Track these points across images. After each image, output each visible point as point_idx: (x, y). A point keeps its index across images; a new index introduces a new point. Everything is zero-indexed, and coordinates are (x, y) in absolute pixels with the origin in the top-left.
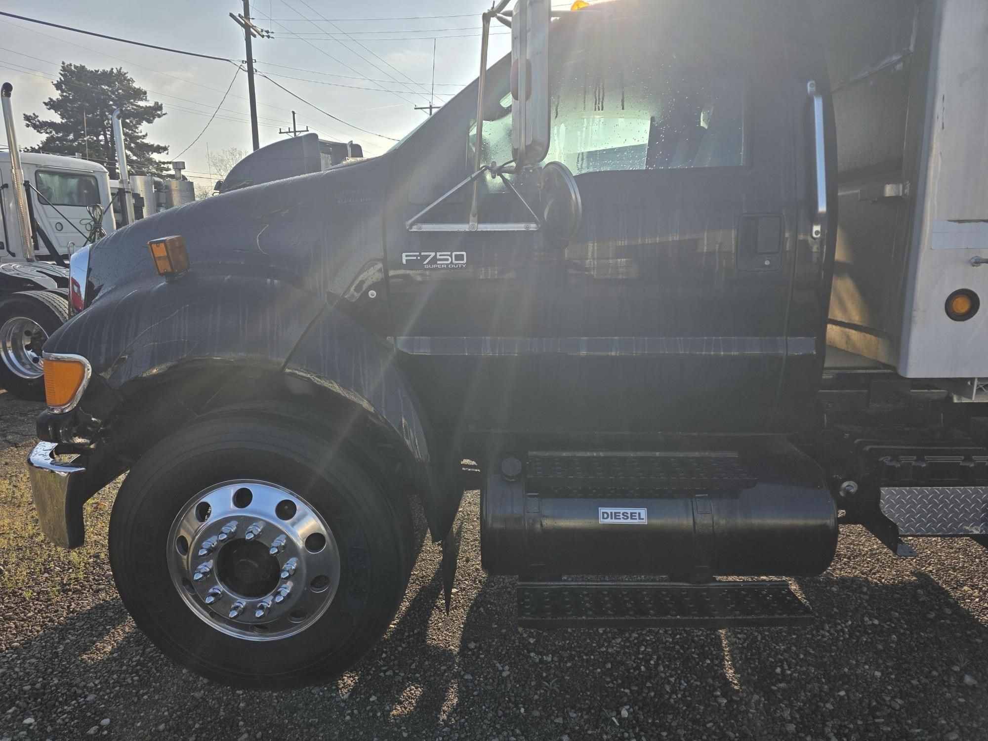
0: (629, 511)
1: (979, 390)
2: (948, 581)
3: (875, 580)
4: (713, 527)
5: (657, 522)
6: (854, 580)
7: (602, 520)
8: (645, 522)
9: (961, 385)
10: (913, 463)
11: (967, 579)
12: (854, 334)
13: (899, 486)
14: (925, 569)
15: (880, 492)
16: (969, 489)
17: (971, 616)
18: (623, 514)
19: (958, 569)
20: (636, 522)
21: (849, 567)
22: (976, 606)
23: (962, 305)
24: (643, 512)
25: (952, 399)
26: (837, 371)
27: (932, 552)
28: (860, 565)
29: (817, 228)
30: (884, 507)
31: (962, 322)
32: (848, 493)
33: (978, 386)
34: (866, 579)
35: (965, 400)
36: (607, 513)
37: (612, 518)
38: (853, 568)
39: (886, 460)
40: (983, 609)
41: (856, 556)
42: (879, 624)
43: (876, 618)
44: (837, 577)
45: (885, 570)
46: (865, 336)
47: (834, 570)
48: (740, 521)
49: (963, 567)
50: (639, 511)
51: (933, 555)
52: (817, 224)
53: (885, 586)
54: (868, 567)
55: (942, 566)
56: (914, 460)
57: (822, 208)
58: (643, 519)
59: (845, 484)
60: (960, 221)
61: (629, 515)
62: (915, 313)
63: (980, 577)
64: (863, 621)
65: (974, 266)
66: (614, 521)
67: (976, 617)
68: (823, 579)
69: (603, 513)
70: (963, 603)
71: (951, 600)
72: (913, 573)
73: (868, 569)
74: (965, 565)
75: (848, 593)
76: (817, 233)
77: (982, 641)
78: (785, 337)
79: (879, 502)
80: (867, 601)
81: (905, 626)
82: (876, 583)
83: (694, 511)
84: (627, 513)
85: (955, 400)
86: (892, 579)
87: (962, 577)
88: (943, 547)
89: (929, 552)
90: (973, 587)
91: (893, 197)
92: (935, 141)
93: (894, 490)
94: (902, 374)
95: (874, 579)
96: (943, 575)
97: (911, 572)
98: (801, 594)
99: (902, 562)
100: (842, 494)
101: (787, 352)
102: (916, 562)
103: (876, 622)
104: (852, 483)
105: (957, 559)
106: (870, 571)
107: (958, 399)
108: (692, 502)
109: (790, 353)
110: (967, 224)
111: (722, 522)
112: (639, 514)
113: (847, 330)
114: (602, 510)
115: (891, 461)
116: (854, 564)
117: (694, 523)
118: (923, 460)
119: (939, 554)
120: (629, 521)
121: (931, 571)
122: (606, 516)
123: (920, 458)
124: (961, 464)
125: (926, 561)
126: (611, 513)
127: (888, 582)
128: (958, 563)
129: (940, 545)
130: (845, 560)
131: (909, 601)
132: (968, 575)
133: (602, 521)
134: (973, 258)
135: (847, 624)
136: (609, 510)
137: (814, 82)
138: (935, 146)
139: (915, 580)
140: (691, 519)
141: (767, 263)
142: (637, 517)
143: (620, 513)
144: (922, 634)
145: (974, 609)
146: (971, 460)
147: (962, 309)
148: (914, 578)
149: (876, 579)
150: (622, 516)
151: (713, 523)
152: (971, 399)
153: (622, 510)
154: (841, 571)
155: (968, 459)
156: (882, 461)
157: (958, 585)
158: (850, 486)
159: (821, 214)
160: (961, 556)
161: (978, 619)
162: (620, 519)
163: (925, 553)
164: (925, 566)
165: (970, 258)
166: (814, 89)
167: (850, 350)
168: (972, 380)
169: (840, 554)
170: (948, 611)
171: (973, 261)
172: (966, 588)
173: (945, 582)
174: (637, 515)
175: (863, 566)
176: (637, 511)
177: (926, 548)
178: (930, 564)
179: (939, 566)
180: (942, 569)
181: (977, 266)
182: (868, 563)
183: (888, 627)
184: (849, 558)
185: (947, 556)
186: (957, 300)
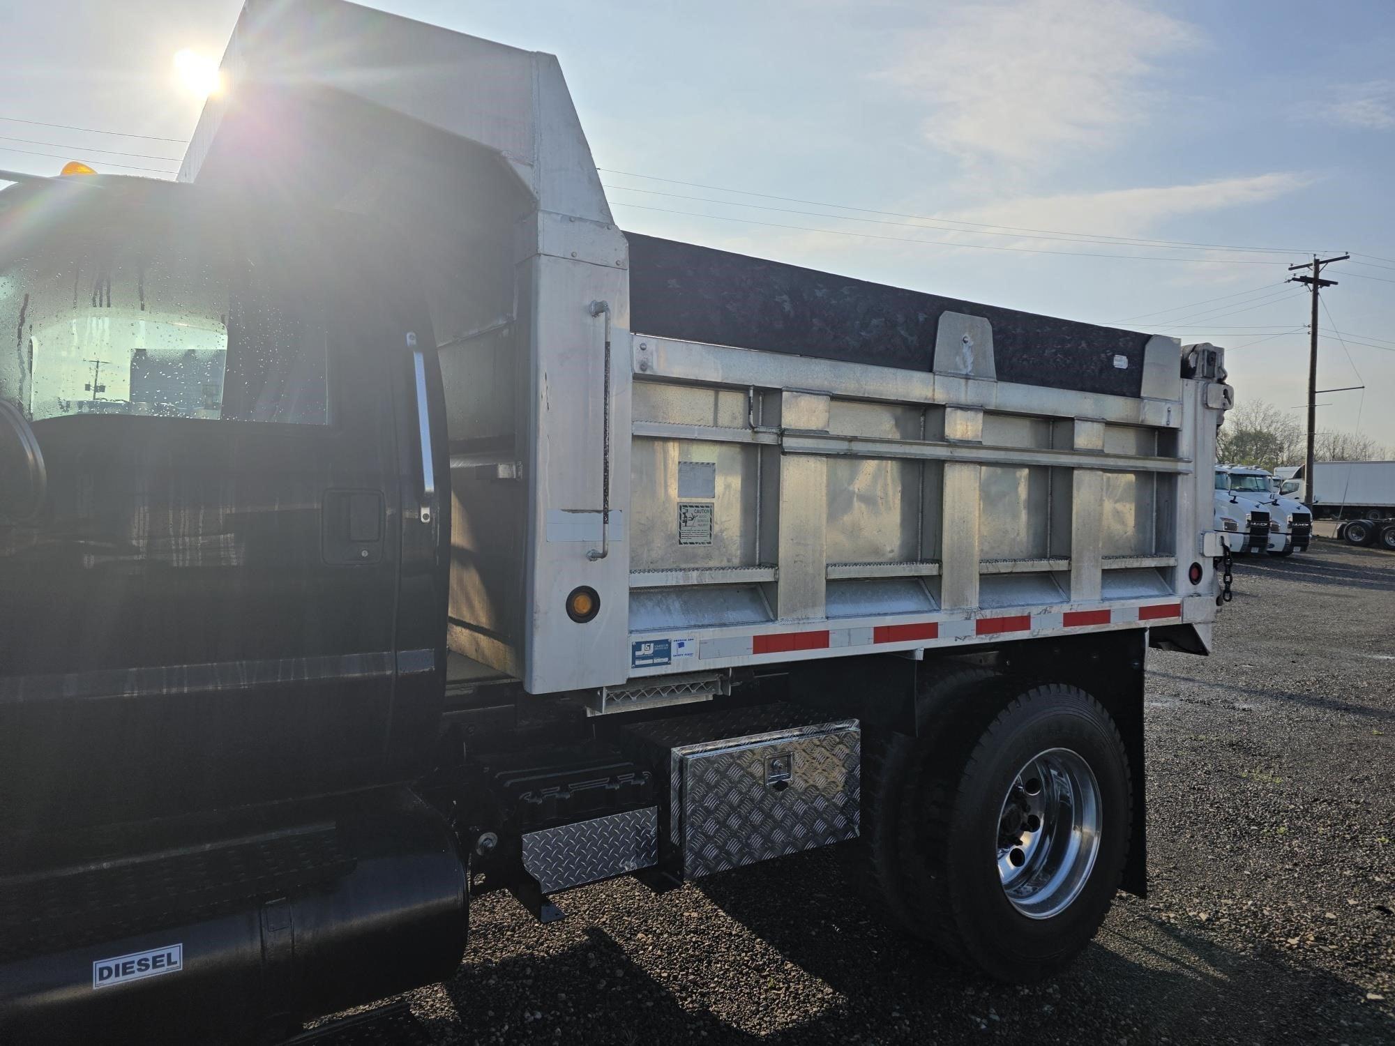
0: (149, 955)
1: (610, 701)
2: (621, 932)
3: (542, 954)
4: (293, 948)
5: (202, 960)
6: (517, 961)
7: (98, 982)
8: (178, 966)
9: (591, 695)
10: (557, 796)
11: (642, 923)
12: (482, 638)
13: (542, 829)
14: (599, 921)
15: (522, 840)
16: (616, 818)
17: (642, 972)
18: (139, 963)
19: (633, 912)
20: (163, 970)
21: (513, 942)
22: (649, 958)
23: (583, 605)
24: (176, 951)
25: (585, 712)
26: (477, 684)
27: (608, 896)
28: (525, 937)
29: (425, 511)
30: (527, 860)
31: (585, 624)
32: (486, 849)
33: (608, 695)
34: (532, 954)
35: (598, 714)
36: (109, 969)
37: (117, 975)
38: (517, 943)
39: (527, 796)
40: (656, 959)
41: (522, 924)
42: (543, 1017)
43: (540, 1009)
44: (496, 963)
45: (554, 935)
46: (493, 642)
47: (494, 952)
48: (336, 927)
49: (638, 908)
50: (169, 951)
51: (609, 900)
52: (425, 506)
53: (553, 959)
54: (534, 937)
55: (617, 911)
56: (557, 792)
57: (429, 487)
58: (176, 963)
59: (483, 837)
60: (574, 511)
61: (150, 963)
62: (536, 616)
63: (654, 917)
64: (523, 1018)
65: (591, 560)
66: (122, 980)
67: (649, 972)
68: (478, 971)
69: (101, 970)
70: (635, 957)
71: (624, 957)
72: (585, 931)
73: (536, 939)
74: (641, 904)
75: (508, 982)
76: (426, 516)
77: (652, 1004)
78: (393, 652)
79: (521, 854)
80: (530, 987)
81: (572, 1010)
82: (543, 957)
83: (263, 929)
84: (147, 960)
85: (589, 715)
86: (561, 946)
87: (637, 921)
88: (620, 886)
89: (604, 896)
90: (646, 932)
91: (506, 479)
92: (541, 422)
93: (536, 835)
94: (528, 690)
95: (540, 953)
96: (617, 925)
97: (583, 931)
98: (449, 1003)
99: (574, 918)
100: (479, 852)
101: (397, 672)
102: (589, 914)
103: (539, 1015)
104: (491, 835)
105: (632, 899)
106: (537, 942)
107: (592, 713)
108: (260, 914)
109: (400, 672)
110: (580, 514)
111: (308, 936)
112: (169, 955)
113: (476, 634)
114: (98, 965)
115: (533, 797)
116: (519, 937)
117: (263, 948)
118: (568, 790)
119: (615, 896)
120: (151, 973)
121: (604, 923)
122: (106, 973)
123: (565, 789)
124: (607, 787)
125: (600, 910)
126: (117, 966)
127: (557, 952)
128: (633, 903)
129: (616, 884)
130: (509, 933)
131: (578, 972)
132: (642, 918)
133: (98, 985)
134: (589, 552)
135: (503, 1031)
136: (111, 963)
137: (414, 334)
138: (541, 427)
139: (586, 940)
140: (259, 944)
141: (365, 554)
142: (165, 962)
143: (133, 962)
144: (590, 1015)
145: (646, 961)
146: (617, 781)
147: (584, 609)
148: (586, 938)
149: (543, 951)
150: (136, 966)
151: (293, 942)
152: (601, 712)
153: (136, 957)
154: (502, 952)
155: (614, 780)
156: (523, 799)
157: (631, 934)
158: (488, 839)
159: (429, 494)
160: (637, 894)
161: (651, 973)
162: (133, 972)
163: (599, 898)
164: (598, 917)
165: (587, 551)
166: (414, 342)
167: (480, 660)
168: (601, 689)
169: (503, 927)
170: (620, 973)
171: (590, 554)
172: (640, 935)
173: (620, 934)
174: (165, 959)
175: (529, 937)
176: (163, 951)
177: (601, 892)
178: (603, 914)
179: (613, 913)
180: (617, 916)
181: (594, 560)
182: (535, 931)
183: (552, 1018)
184: (513, 930)
185: (623, 897)
186: (577, 599)
